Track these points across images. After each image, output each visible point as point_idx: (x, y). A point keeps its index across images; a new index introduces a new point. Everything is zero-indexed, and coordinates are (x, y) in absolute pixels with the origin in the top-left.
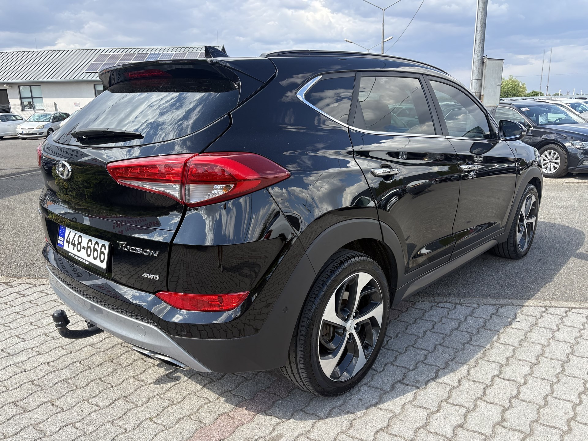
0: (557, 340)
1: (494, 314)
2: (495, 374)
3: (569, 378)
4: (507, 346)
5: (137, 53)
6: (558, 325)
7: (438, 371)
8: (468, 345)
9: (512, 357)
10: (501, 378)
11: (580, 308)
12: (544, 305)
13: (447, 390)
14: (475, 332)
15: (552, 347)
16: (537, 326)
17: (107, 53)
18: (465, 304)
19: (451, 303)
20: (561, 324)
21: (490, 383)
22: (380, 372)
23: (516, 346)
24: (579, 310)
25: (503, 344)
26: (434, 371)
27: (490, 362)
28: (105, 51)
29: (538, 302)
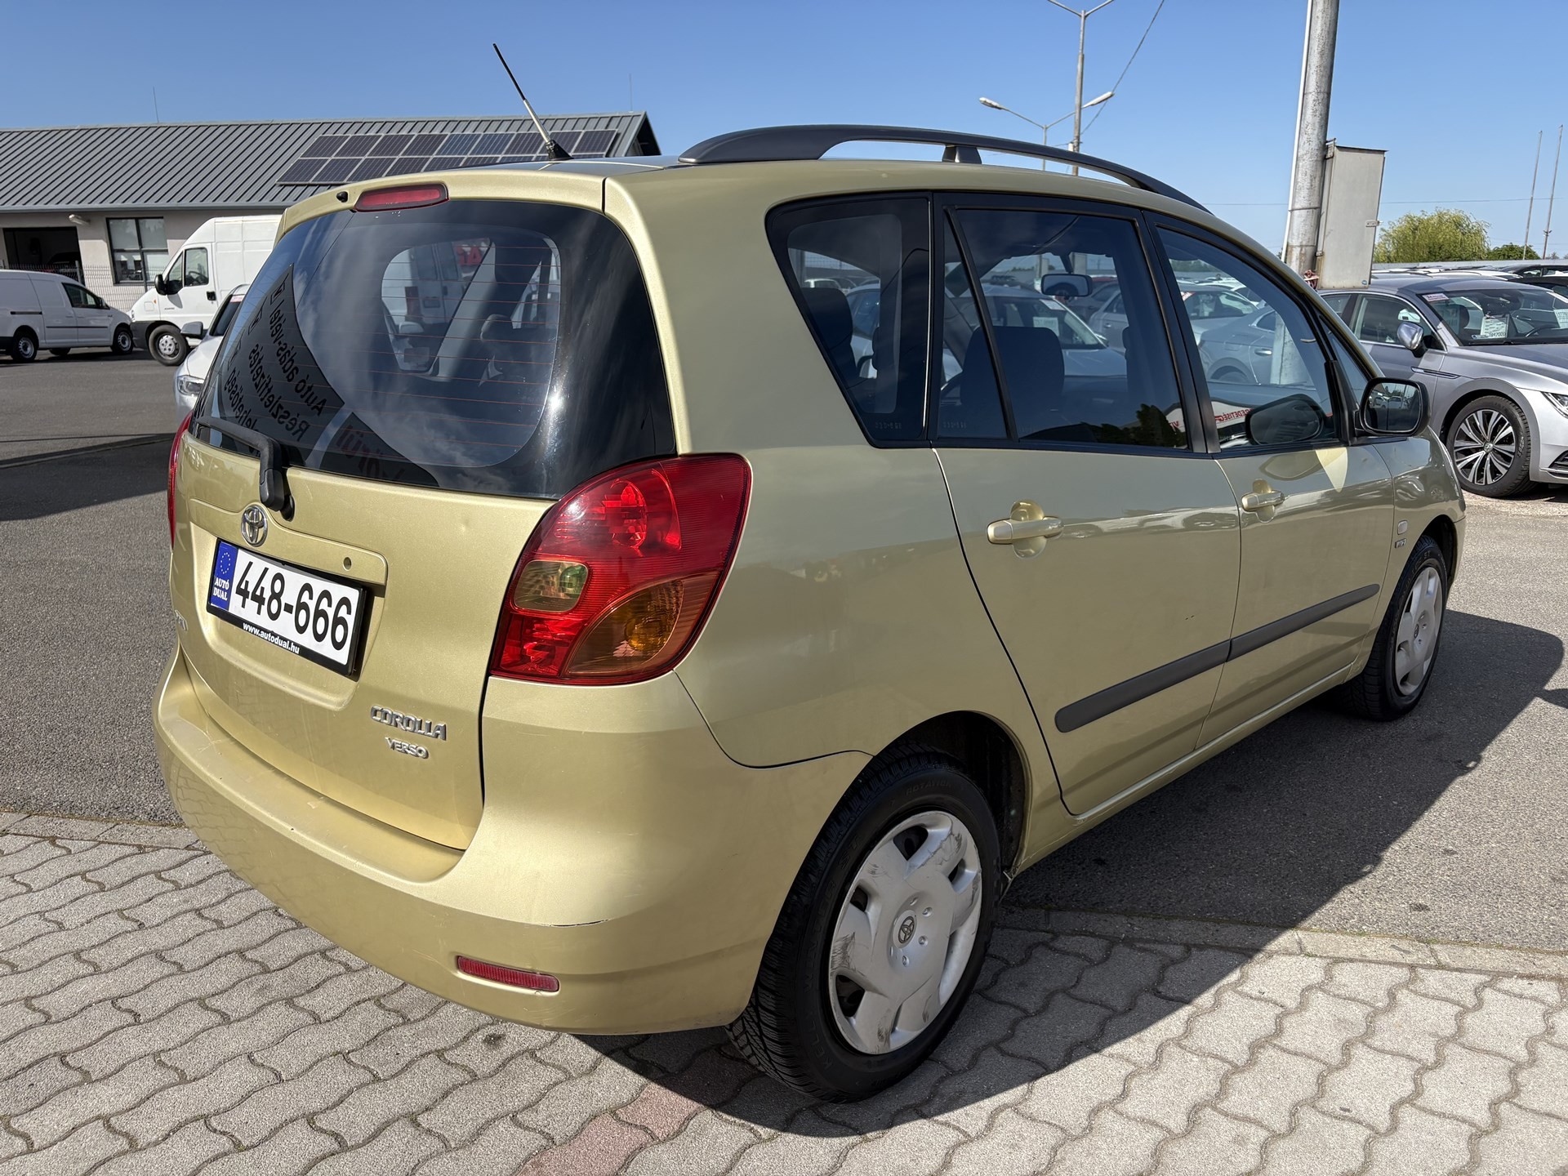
4: (1242, 1128)
5: (416, 134)
6: (1442, 1043)
11: (1530, 977)
12: (1409, 959)
16: (1370, 1046)
17: (340, 133)
18: (1147, 941)
19: (1100, 936)
20: (1452, 1039)
23: (1276, 1127)
24: (1526, 982)
25: (1232, 1116)
28: (336, 127)
29: (1393, 946)
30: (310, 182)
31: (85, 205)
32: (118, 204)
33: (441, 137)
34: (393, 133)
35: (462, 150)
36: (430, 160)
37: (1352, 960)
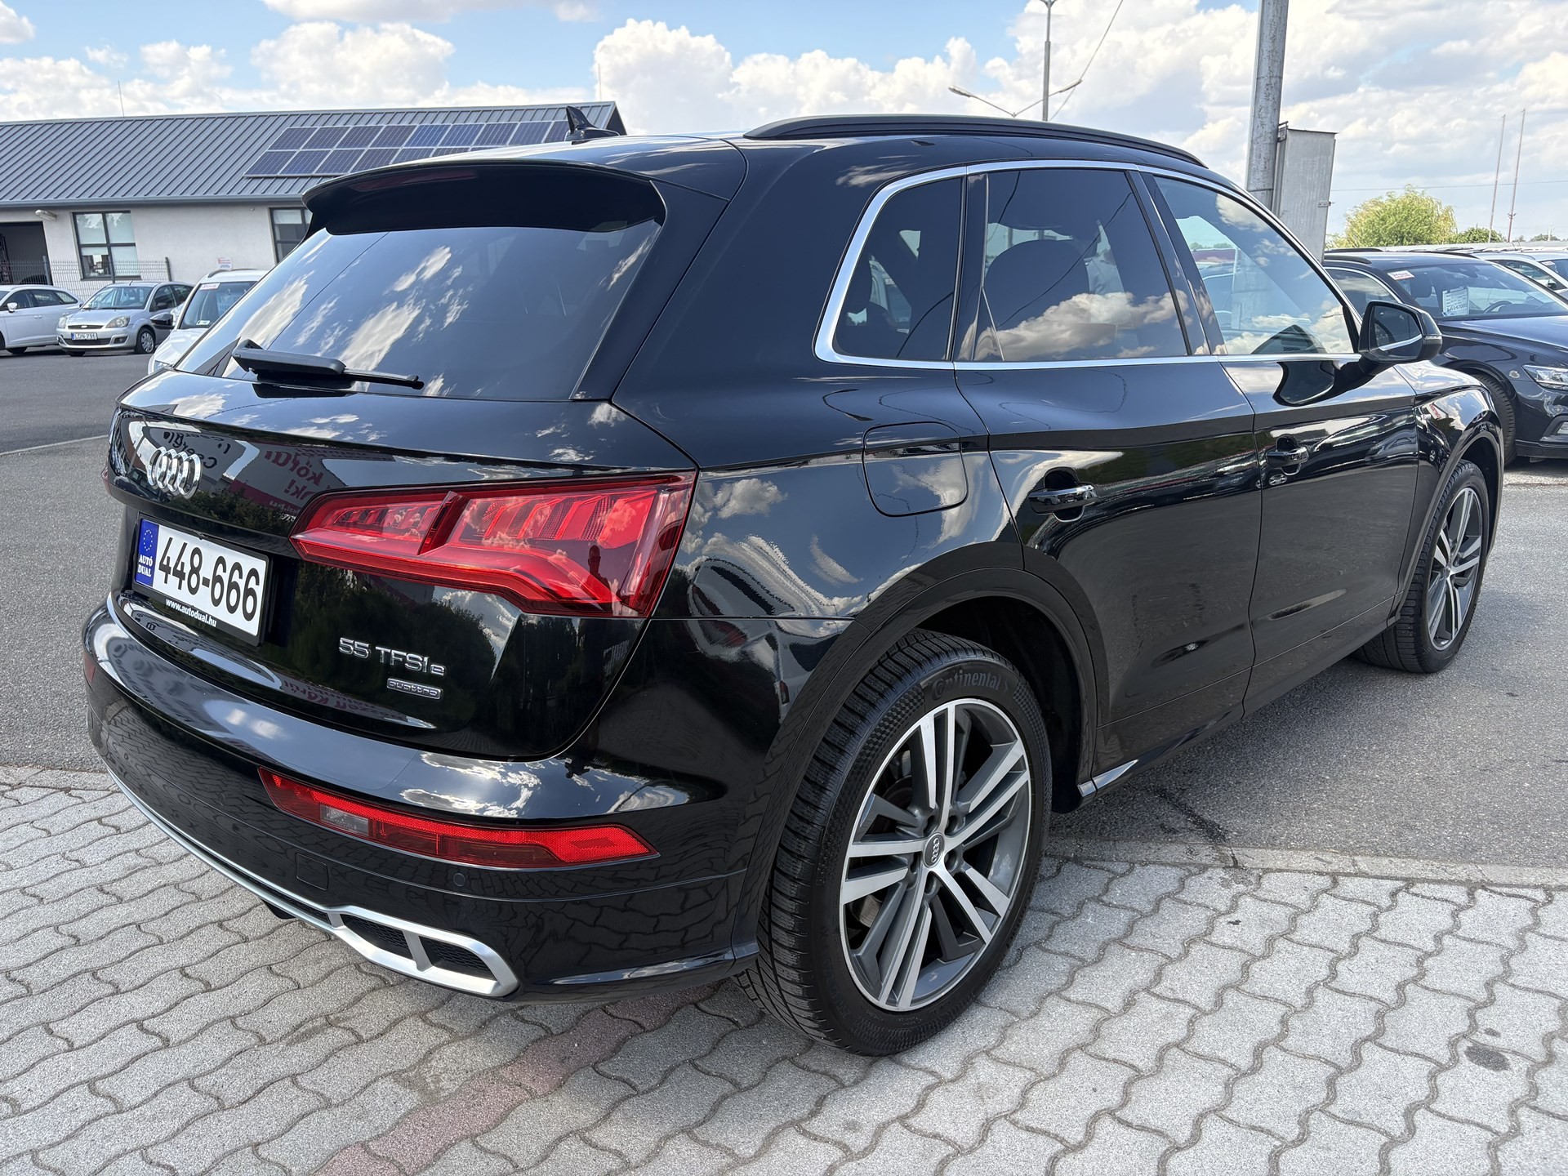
0: (1337, 991)
1: (1169, 895)
2: (1107, 1104)
3: (1342, 1126)
4: (1172, 1007)
5: (385, 126)
6: (1357, 936)
7: (930, 1088)
8: (1056, 998)
9: (1177, 1045)
10: (1120, 1121)
11: (1441, 882)
12: (1330, 869)
13: (935, 1160)
14: (1090, 955)
15: (1315, 1012)
16: (1291, 940)
17: (307, 126)
18: (1092, 860)
20: (1368, 934)
21: (1080, 1137)
22: (747, 1089)
23: (1202, 1006)
24: (1437, 887)
25: (1164, 998)
26: (918, 1089)
27: (1103, 1062)
28: (303, 119)
29: (1317, 858)
30: (278, 174)
31: (51, 199)
32: (85, 198)
33: (409, 129)
34: (361, 124)
35: (432, 141)
36: (399, 152)
37: (1280, 871)
